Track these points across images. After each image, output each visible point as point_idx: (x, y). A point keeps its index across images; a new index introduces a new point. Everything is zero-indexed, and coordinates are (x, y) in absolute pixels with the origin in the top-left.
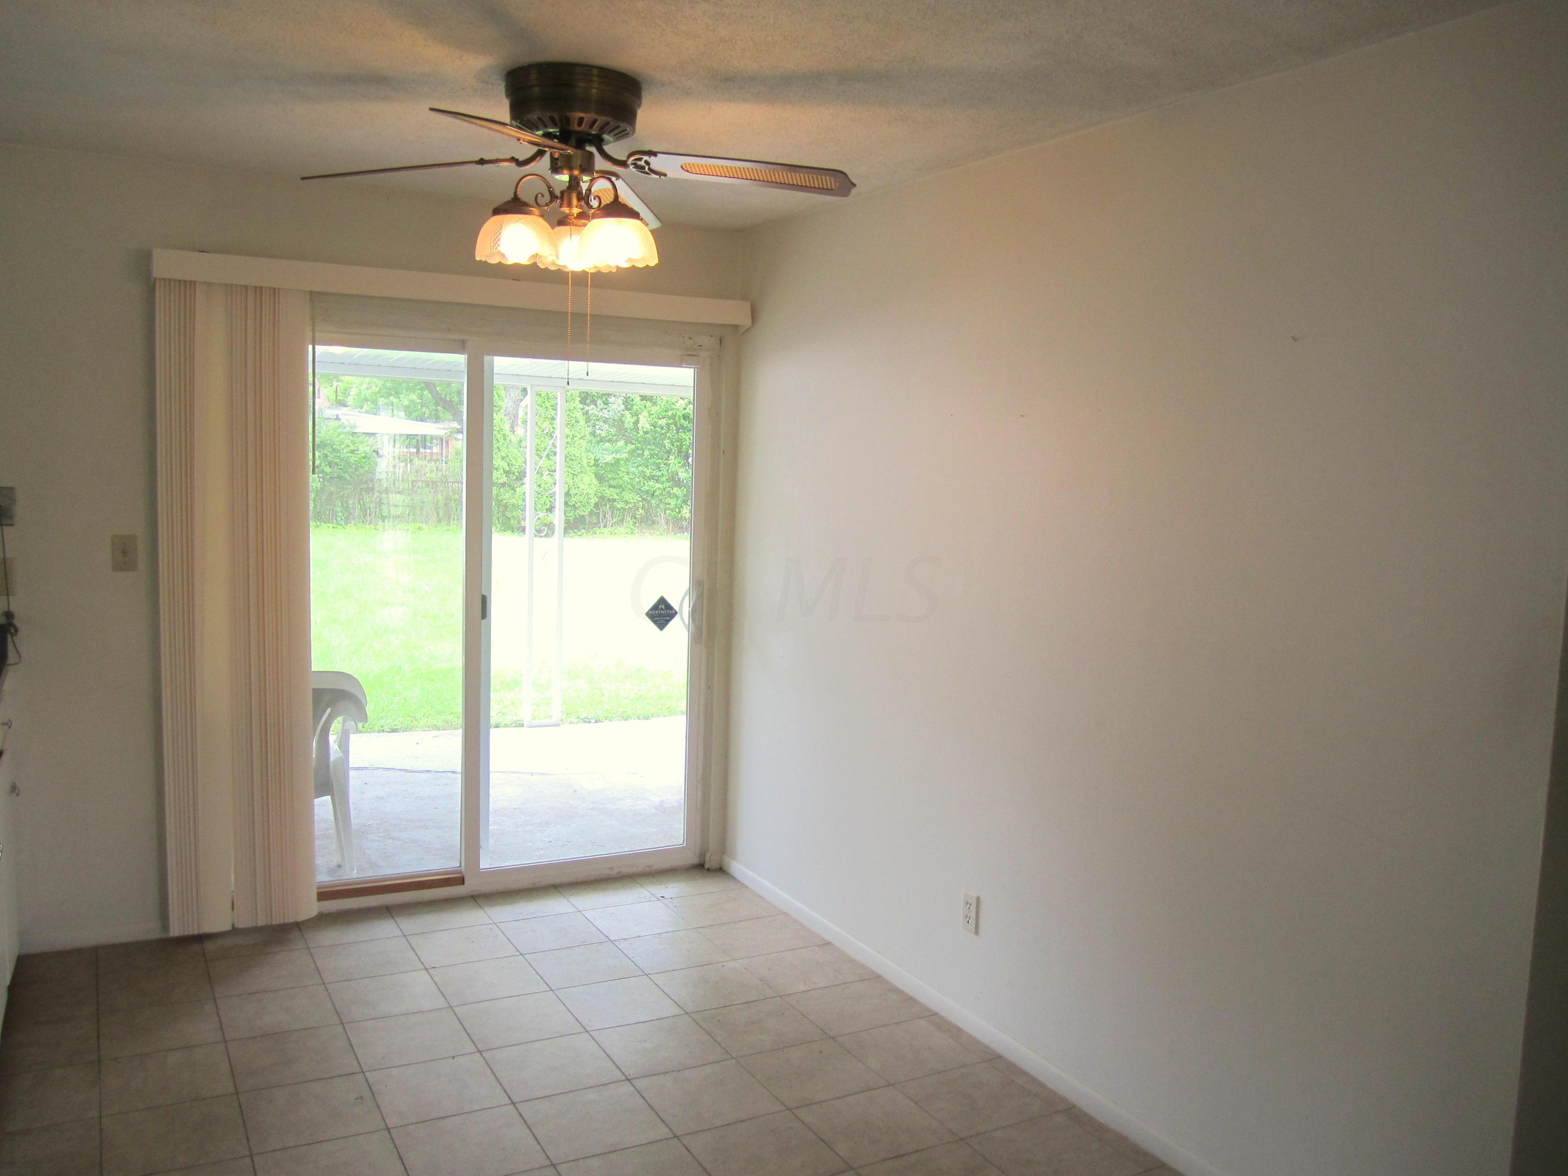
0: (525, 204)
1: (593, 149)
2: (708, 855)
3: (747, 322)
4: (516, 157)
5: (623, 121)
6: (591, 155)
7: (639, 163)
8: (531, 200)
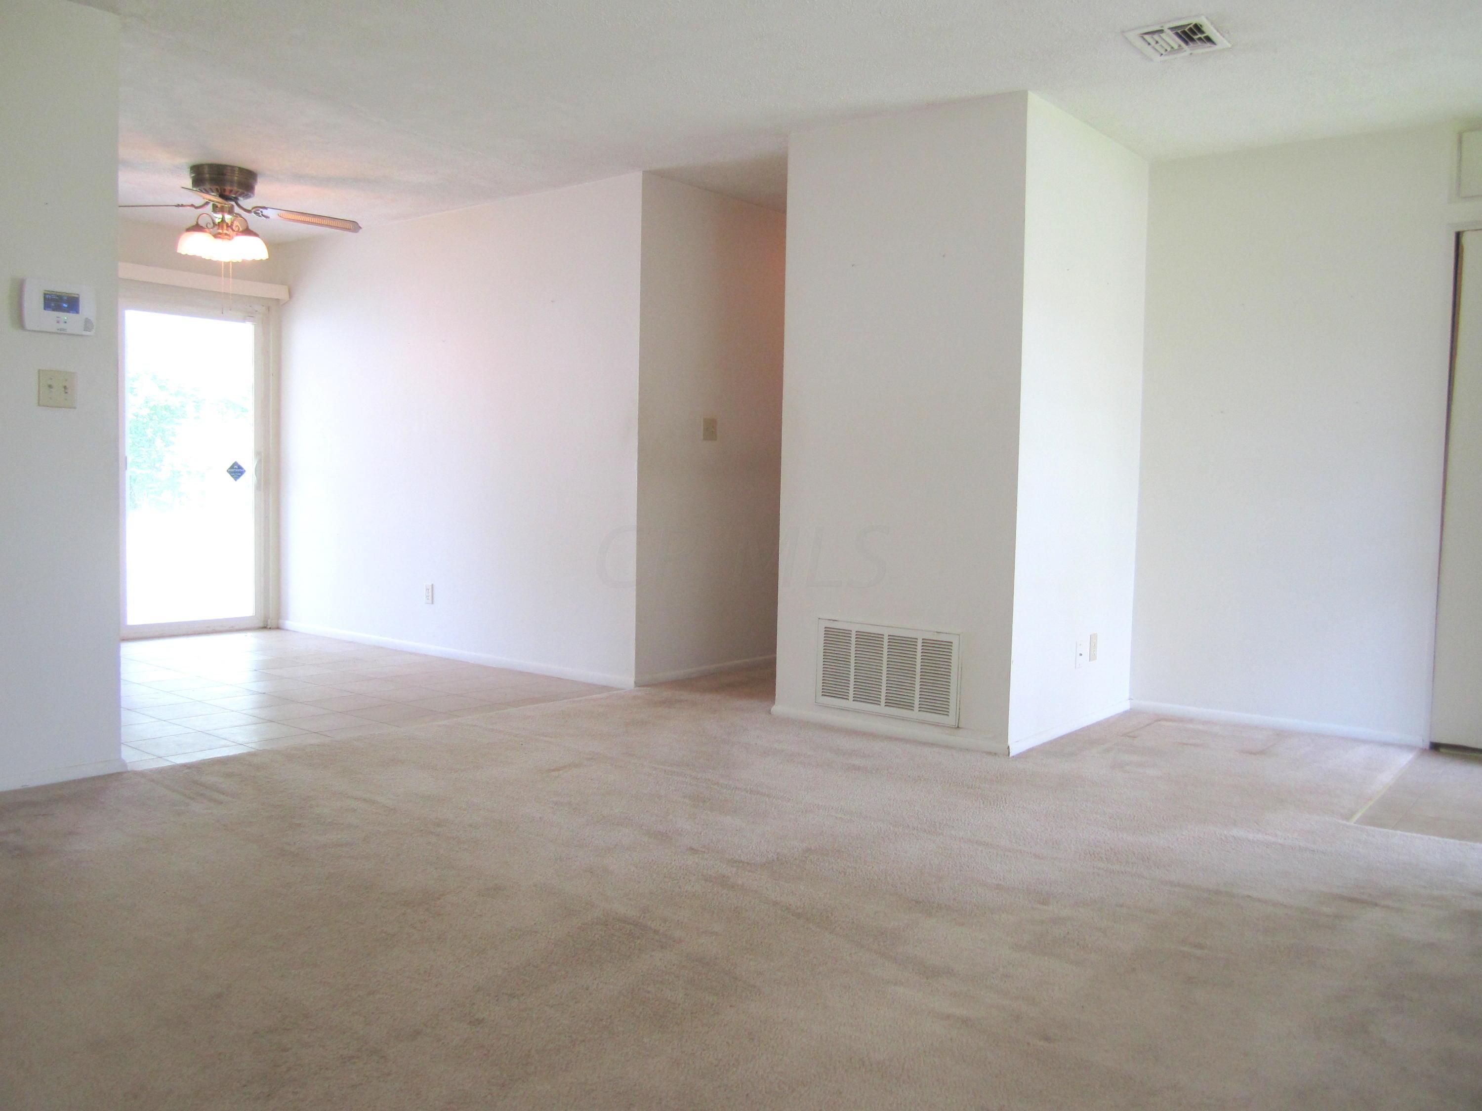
0: (202, 227)
1: (233, 203)
2: (269, 621)
3: (286, 297)
4: (195, 204)
5: (250, 192)
6: (233, 206)
7: (257, 211)
8: (204, 226)
